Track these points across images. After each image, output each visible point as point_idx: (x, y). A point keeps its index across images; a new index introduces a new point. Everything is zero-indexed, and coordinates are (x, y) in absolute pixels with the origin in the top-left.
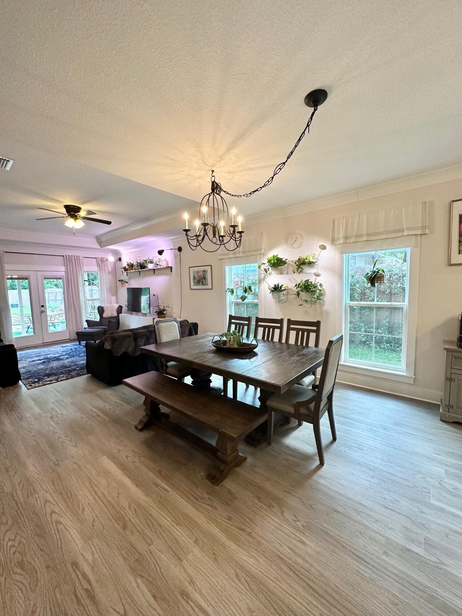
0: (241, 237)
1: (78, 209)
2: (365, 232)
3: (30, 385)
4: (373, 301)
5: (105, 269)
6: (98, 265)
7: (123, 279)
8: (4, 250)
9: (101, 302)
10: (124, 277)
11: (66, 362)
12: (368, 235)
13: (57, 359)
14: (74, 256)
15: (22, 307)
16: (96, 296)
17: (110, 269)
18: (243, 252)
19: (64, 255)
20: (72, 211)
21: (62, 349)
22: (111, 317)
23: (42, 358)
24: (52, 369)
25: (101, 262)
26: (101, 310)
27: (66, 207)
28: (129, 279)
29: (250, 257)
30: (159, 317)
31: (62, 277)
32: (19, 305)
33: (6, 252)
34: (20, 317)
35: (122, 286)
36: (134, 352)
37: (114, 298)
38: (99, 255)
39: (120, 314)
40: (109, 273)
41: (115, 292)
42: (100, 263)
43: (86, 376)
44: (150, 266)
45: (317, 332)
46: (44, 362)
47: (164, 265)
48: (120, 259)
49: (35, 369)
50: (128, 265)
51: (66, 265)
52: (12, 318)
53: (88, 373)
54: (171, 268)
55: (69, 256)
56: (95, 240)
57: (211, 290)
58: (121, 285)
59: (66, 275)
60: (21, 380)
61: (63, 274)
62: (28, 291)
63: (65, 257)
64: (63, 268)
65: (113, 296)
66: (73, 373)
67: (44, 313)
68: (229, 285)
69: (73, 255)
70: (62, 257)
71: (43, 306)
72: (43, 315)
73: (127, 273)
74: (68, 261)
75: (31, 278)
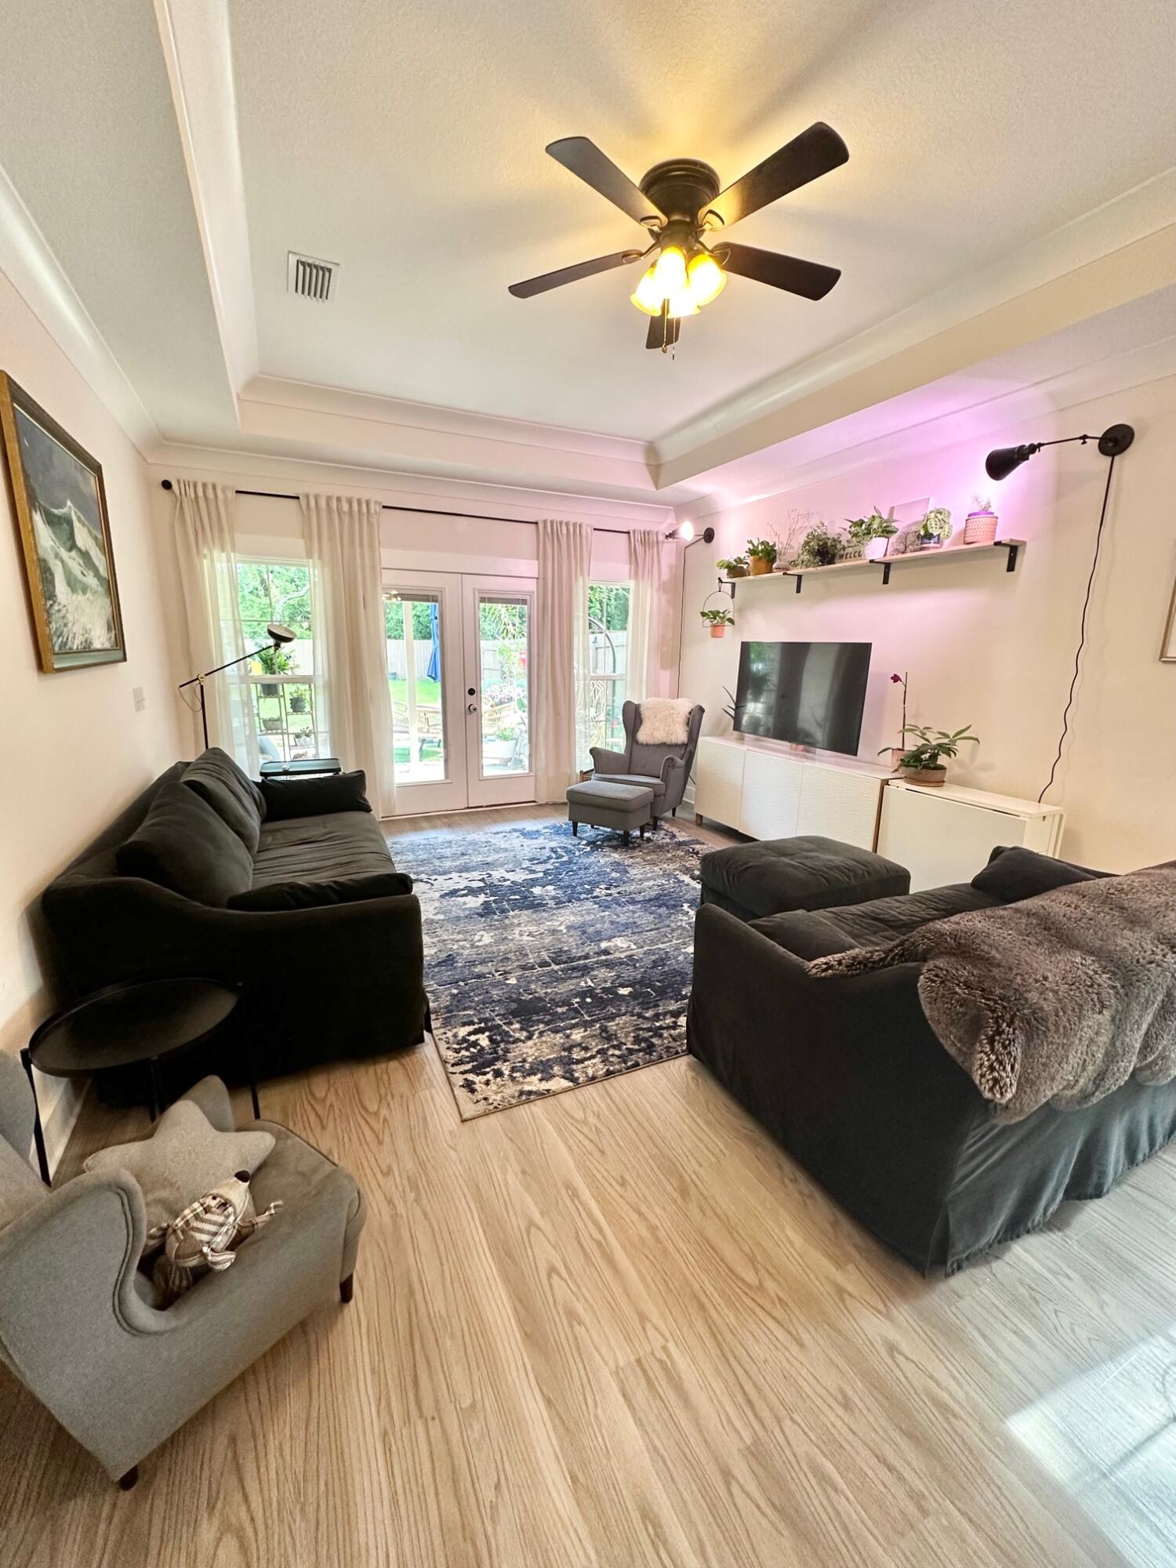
5: (651, 572)
6: (633, 554)
7: (721, 610)
8: (379, 500)
10: (726, 600)
14: (567, 524)
17: (669, 572)
19: (539, 518)
22: (664, 745)
26: (633, 717)
28: (741, 610)
31: (528, 598)
33: (384, 507)
35: (713, 636)
37: (665, 676)
38: (643, 521)
39: (697, 737)
41: (672, 655)
42: (640, 548)
44: (872, 550)
48: (710, 535)
50: (750, 552)
51: (540, 556)
55: (552, 522)
58: (710, 629)
59: (541, 589)
61: (531, 586)
63: (541, 526)
64: (528, 567)
65: (663, 667)
66: (620, 1029)
67: (475, 713)
69: (565, 519)
70: (534, 525)
71: (472, 692)
72: (471, 718)
73: (734, 585)
74: (550, 541)
75: (447, 597)
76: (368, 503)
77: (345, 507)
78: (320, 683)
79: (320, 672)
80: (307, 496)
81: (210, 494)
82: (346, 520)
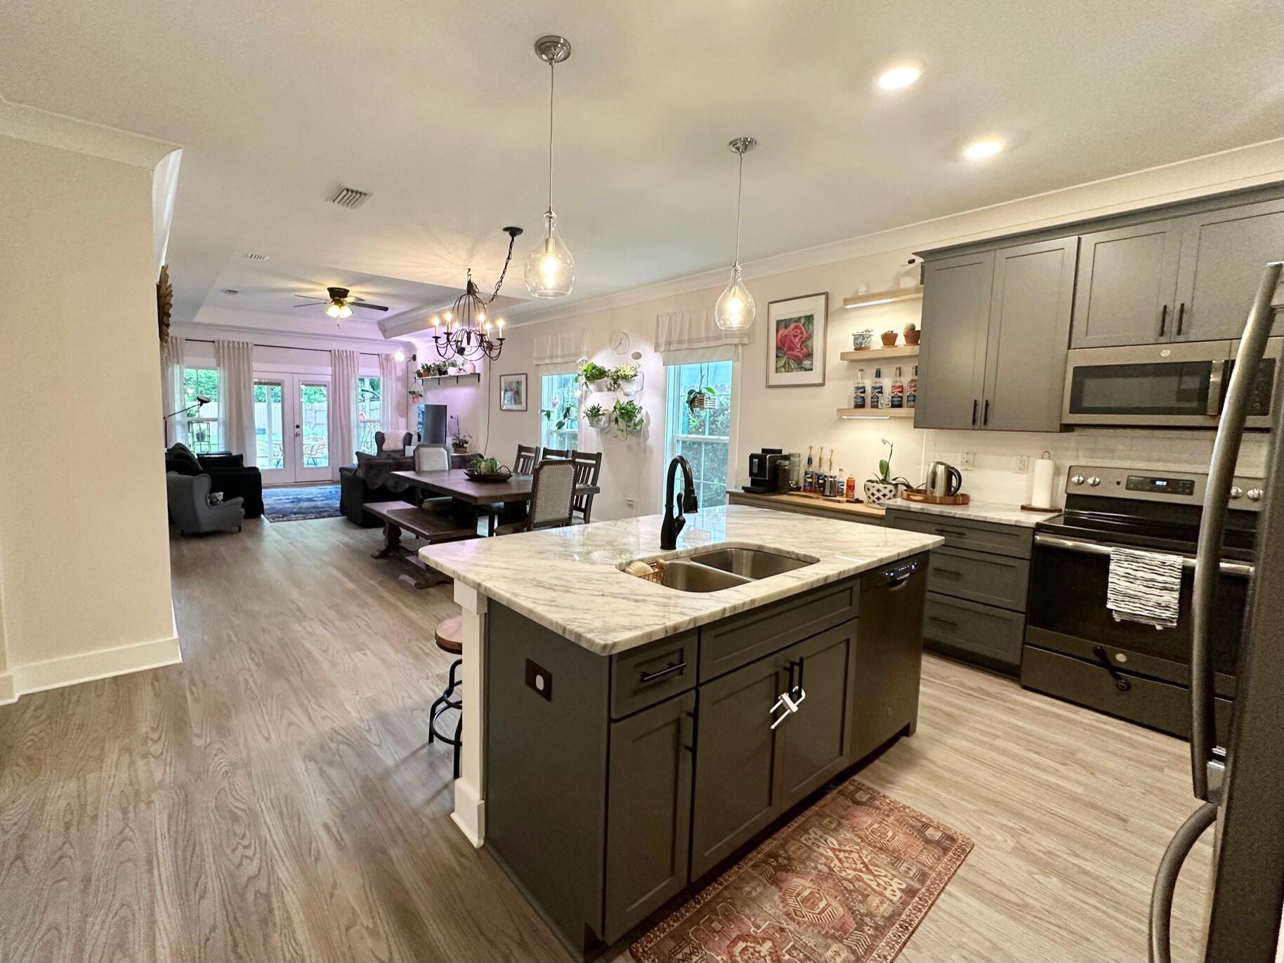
0: (501, 344)
1: (344, 293)
2: (703, 335)
3: (273, 520)
4: (703, 433)
5: (391, 373)
6: (381, 365)
7: (416, 391)
8: (253, 342)
9: (382, 425)
10: (418, 386)
11: (319, 504)
12: (690, 341)
13: (310, 500)
14: (346, 351)
15: (271, 434)
16: (377, 416)
17: (399, 373)
18: (563, 357)
19: (331, 349)
20: (338, 295)
21: (319, 491)
22: (394, 451)
23: (291, 497)
24: (301, 508)
25: (386, 361)
26: (380, 438)
27: (331, 290)
28: (426, 391)
29: (570, 364)
30: (455, 452)
31: (327, 384)
32: (267, 431)
33: (255, 345)
34: (267, 445)
35: (415, 402)
36: (395, 487)
37: (402, 421)
38: (383, 350)
39: (407, 447)
40: (398, 379)
41: (404, 410)
42: (384, 362)
43: (339, 518)
44: (452, 371)
45: (597, 467)
46: (292, 502)
47: (468, 369)
48: (414, 358)
49: (281, 507)
50: (423, 367)
51: (333, 365)
52: (257, 446)
53: (343, 515)
54: (479, 375)
55: (338, 351)
56: (377, 327)
57: (524, 413)
58: (414, 400)
59: (333, 380)
60: (263, 513)
61: (329, 378)
62: (280, 404)
63: (333, 352)
64: (329, 370)
65: (401, 416)
66: (325, 514)
67: (299, 437)
68: (546, 406)
69: (344, 349)
70: (329, 352)
71: (298, 427)
72: (297, 439)
73: (421, 380)
74: (340, 360)
75: (286, 384)
76: (247, 344)
77: (237, 346)
78: (221, 421)
79: (221, 416)
80: (219, 341)
81: (174, 341)
82: (236, 351)
